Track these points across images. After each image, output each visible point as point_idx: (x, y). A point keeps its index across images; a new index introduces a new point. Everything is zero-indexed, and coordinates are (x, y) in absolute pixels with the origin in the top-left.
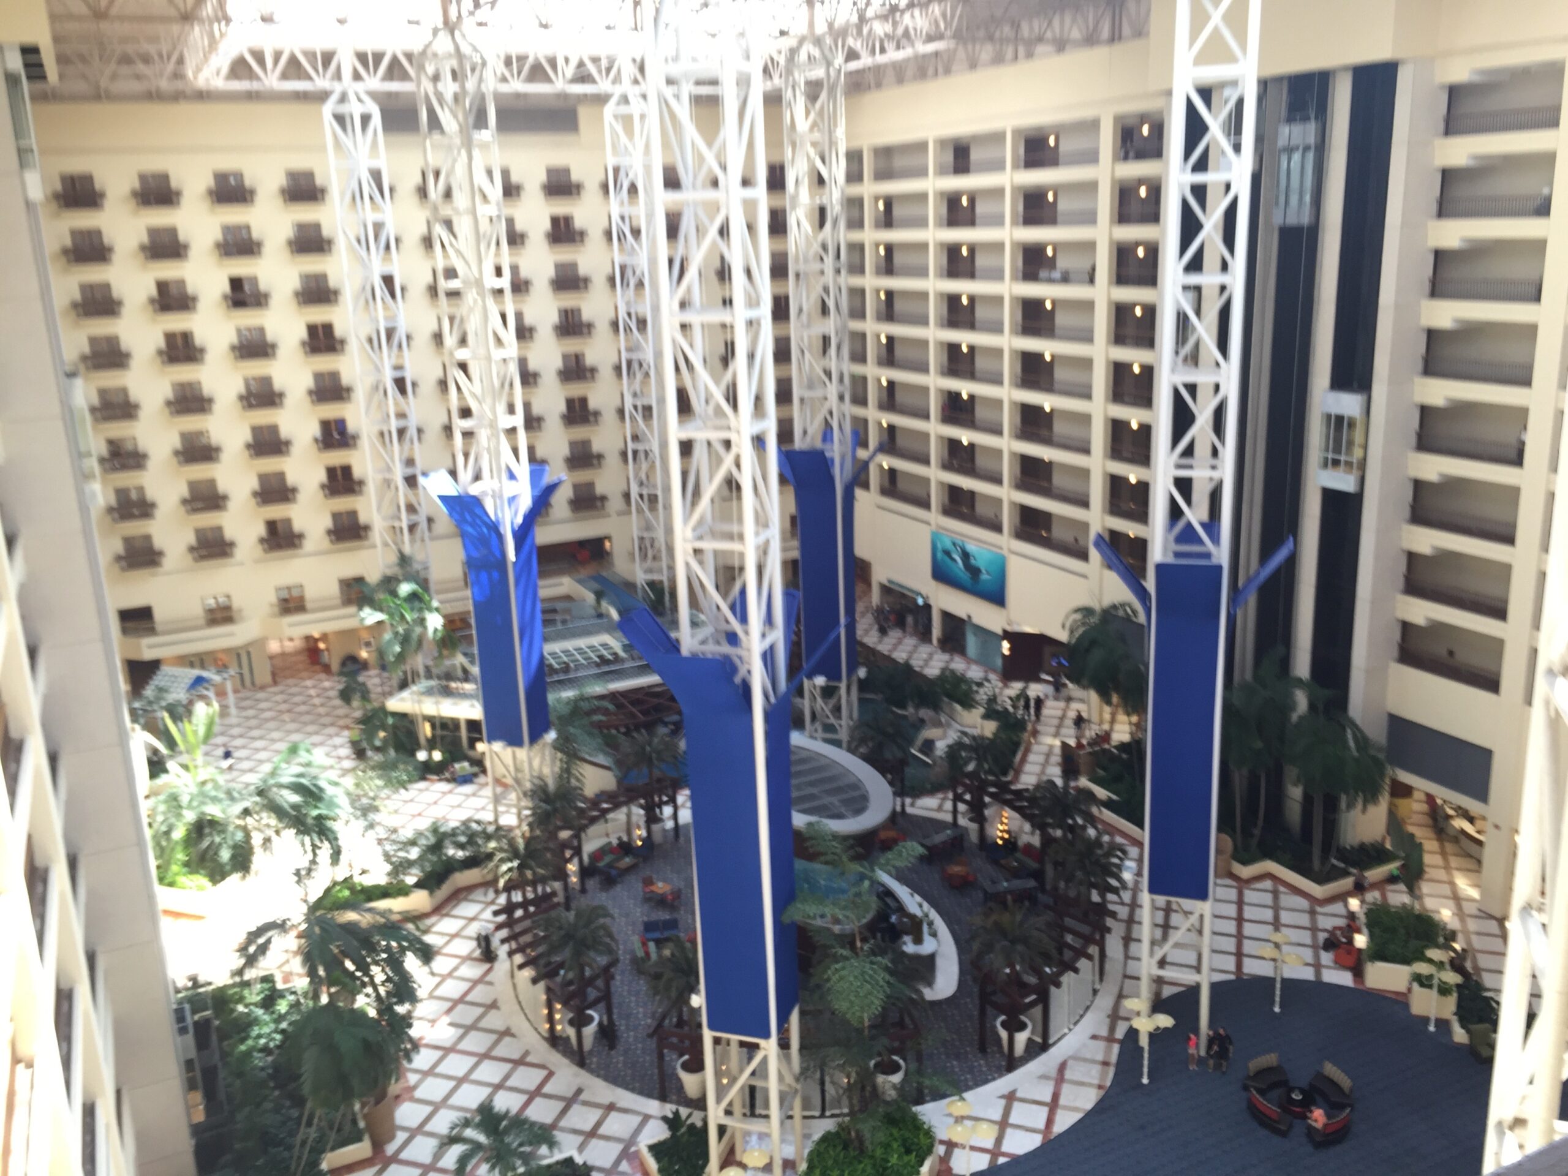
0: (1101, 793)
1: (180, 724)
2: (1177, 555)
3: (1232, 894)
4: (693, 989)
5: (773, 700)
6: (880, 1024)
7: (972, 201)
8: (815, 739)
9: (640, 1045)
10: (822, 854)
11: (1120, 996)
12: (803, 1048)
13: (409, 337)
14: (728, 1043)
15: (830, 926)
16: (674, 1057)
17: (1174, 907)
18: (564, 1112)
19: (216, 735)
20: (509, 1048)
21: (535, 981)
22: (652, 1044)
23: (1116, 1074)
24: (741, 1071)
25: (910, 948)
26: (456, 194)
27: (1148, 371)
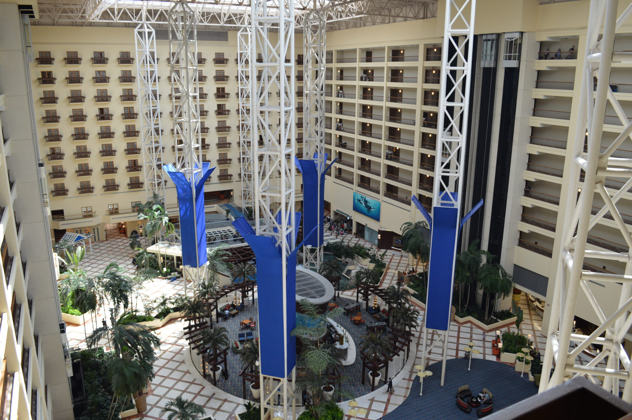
0: (412, 291)
1: (72, 254)
2: (442, 204)
3: (456, 328)
4: (256, 359)
5: (290, 253)
6: (326, 373)
8: (307, 268)
9: (237, 379)
10: (306, 311)
11: (414, 365)
12: (296, 381)
13: (161, 113)
14: (269, 379)
15: (309, 337)
16: (249, 383)
17: (435, 333)
18: (208, 401)
19: (85, 258)
20: (188, 378)
21: (198, 354)
22: (241, 378)
23: (411, 392)
24: (274, 389)
25: (338, 345)
26: (181, 61)
27: (434, 137)
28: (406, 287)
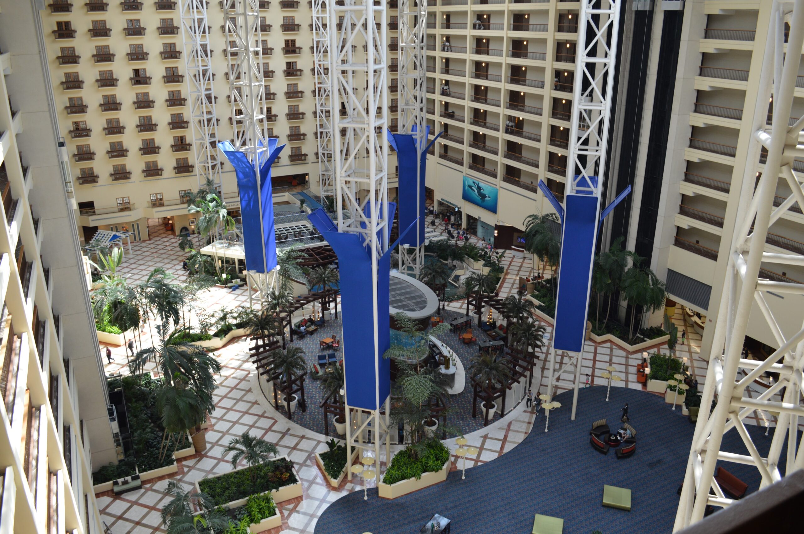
0: (536, 302)
1: (107, 257)
2: (577, 192)
3: (592, 349)
4: (341, 387)
5: (382, 255)
6: (428, 404)
7: (489, 16)
8: (403, 273)
9: (316, 411)
10: (402, 327)
12: (391, 414)
13: (213, 75)
14: (357, 411)
15: (406, 360)
16: (332, 416)
17: (565, 355)
18: (282, 438)
19: (123, 263)
20: (256, 410)
21: (268, 381)
22: (322, 410)
23: (533, 427)
24: (363, 423)
25: (443, 370)
26: (237, 5)
27: (569, 103)
28: (529, 297)
